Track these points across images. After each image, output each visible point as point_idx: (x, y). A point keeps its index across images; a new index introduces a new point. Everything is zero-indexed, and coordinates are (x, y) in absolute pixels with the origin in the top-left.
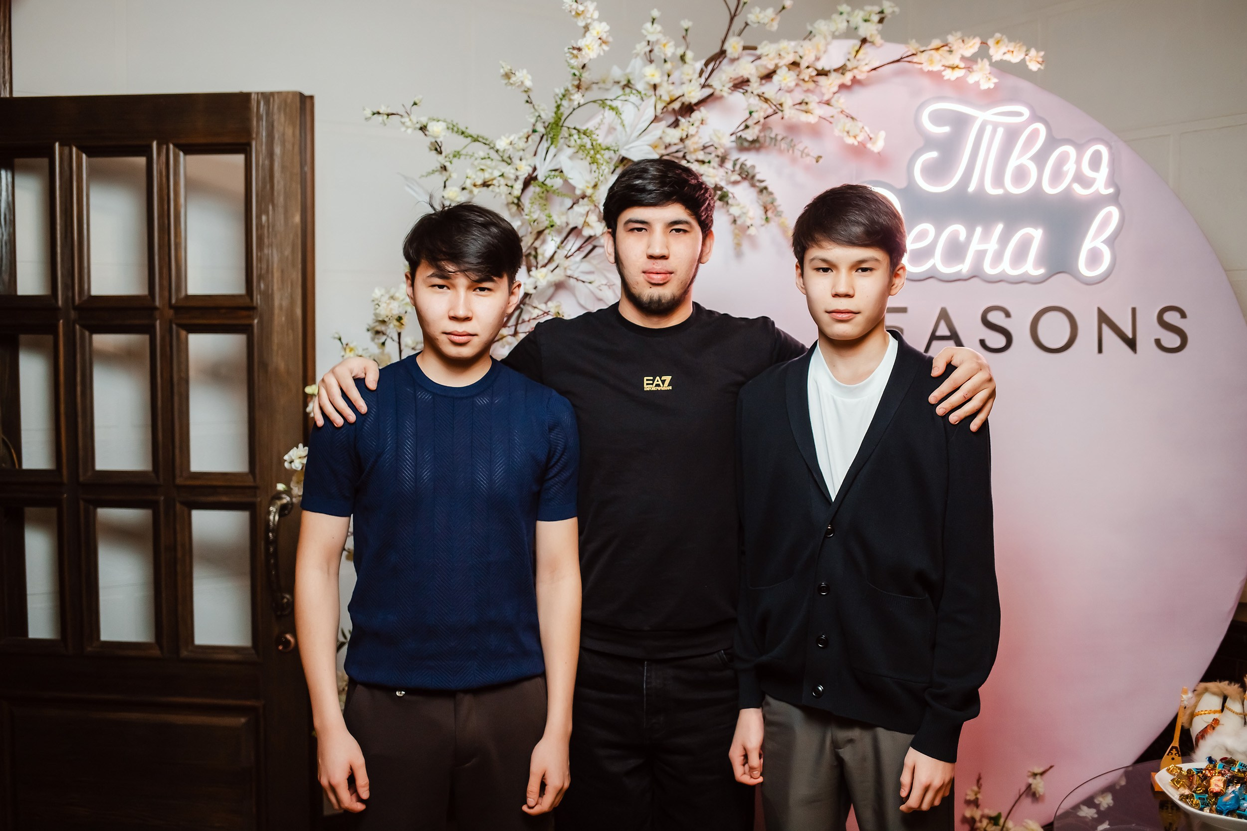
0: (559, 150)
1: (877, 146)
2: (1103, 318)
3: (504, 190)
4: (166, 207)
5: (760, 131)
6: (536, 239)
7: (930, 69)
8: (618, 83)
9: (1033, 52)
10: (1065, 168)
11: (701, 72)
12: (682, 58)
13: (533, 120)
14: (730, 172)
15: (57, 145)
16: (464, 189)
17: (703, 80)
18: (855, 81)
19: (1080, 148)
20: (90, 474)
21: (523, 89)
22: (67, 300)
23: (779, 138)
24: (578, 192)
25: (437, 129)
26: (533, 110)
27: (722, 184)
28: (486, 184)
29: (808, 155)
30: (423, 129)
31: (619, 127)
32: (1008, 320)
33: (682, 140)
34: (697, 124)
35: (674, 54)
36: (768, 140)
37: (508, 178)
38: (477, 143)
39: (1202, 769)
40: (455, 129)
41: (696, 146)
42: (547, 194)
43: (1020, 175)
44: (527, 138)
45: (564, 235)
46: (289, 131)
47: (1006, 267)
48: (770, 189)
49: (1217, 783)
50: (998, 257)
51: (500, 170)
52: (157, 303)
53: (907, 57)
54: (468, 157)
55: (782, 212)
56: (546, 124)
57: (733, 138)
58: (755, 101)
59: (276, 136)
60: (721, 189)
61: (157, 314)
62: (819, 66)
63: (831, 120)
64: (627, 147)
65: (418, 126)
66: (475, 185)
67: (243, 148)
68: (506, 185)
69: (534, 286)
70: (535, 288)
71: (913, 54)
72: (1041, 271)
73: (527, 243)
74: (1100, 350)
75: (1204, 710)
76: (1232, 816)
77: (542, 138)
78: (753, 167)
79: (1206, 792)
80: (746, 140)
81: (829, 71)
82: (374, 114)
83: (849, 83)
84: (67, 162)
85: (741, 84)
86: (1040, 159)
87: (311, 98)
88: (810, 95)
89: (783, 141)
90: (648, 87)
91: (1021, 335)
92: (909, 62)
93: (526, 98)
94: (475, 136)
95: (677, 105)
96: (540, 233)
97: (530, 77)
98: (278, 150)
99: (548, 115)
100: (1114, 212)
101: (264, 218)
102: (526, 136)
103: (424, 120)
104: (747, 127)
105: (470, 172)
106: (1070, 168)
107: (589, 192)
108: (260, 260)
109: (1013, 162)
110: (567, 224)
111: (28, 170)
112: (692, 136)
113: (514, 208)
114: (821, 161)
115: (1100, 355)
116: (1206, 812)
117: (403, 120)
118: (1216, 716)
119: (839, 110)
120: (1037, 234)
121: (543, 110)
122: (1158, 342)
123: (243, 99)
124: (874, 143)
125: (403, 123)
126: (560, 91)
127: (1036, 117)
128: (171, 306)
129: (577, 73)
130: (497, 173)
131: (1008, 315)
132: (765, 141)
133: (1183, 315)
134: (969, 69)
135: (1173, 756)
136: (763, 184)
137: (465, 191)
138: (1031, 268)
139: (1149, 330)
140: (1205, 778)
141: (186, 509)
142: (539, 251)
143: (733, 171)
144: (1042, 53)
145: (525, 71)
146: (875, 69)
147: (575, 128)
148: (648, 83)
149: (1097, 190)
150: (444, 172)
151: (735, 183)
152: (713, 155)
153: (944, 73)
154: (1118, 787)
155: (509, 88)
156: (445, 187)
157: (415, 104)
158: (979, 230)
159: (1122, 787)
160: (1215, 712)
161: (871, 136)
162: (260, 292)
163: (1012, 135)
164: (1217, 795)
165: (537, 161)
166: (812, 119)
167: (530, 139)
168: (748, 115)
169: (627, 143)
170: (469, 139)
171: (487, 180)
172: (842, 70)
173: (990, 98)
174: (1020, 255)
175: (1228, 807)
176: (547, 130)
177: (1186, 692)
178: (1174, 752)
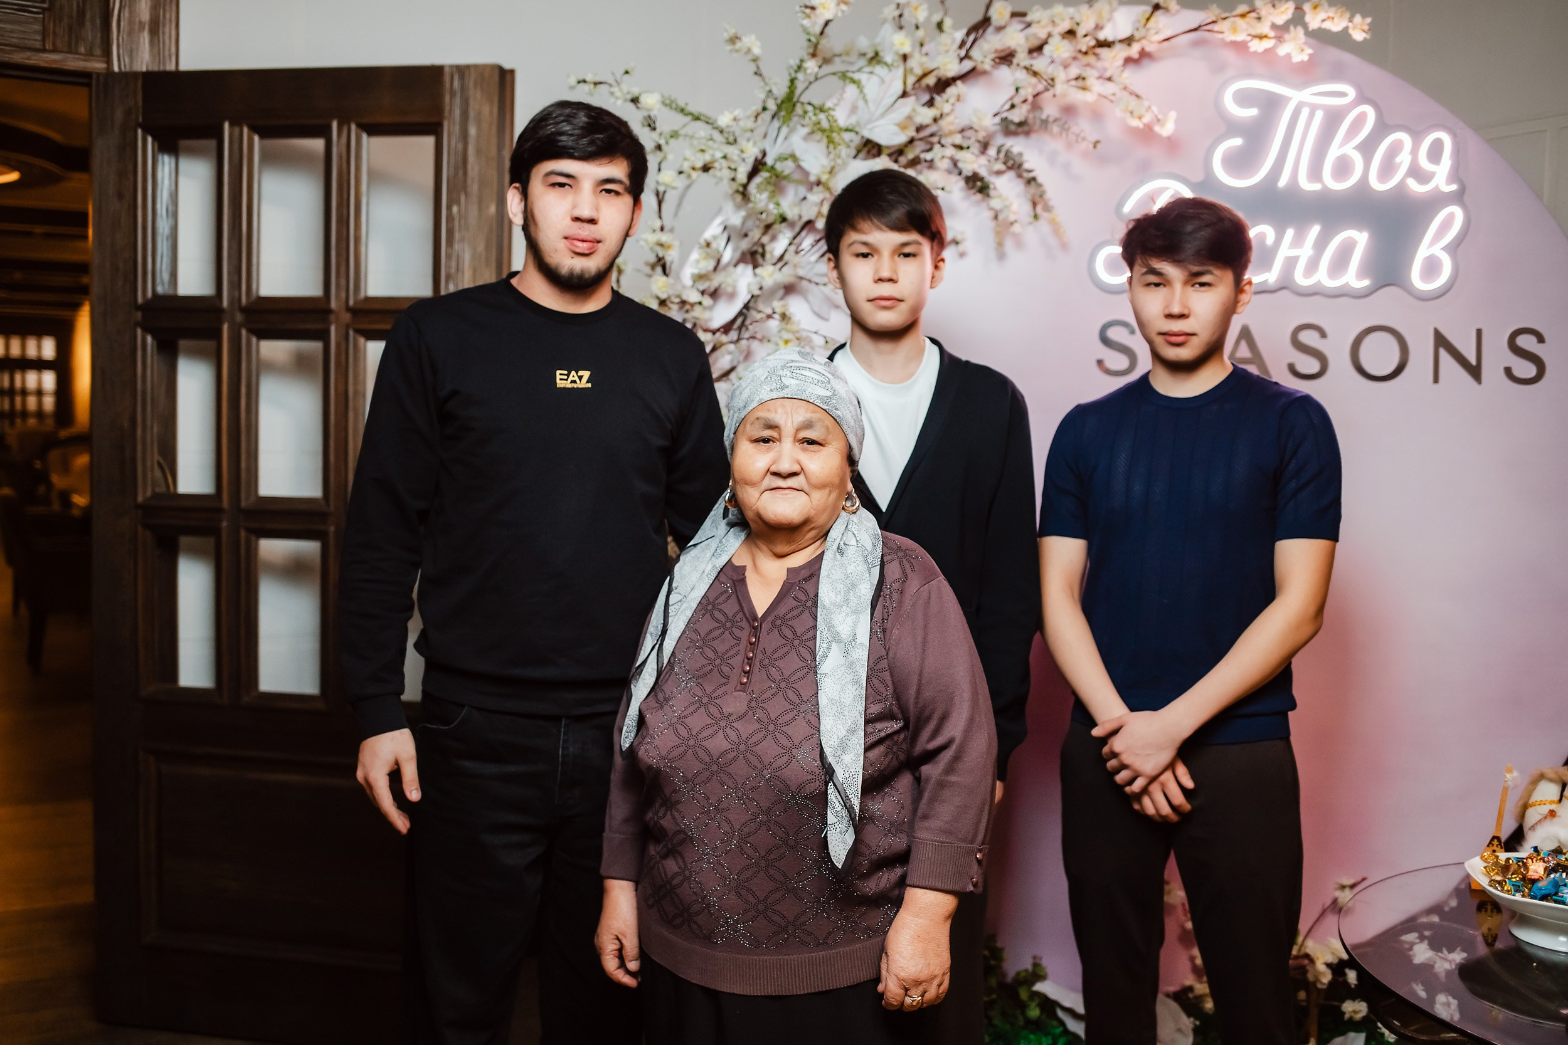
0: (792, 131)
1: (1167, 129)
2: (1441, 341)
3: (727, 174)
4: (345, 196)
5: (1029, 112)
6: (764, 233)
7: (1233, 38)
8: (864, 55)
9: (1358, 19)
10: (1398, 160)
11: (962, 44)
12: (940, 26)
13: (762, 96)
14: (992, 160)
15: (226, 125)
16: (681, 173)
17: (963, 53)
18: (1144, 54)
19: (1417, 136)
20: (253, 499)
21: (750, 57)
22: (235, 300)
23: (1051, 119)
24: (813, 178)
25: (651, 101)
26: (762, 84)
27: (983, 172)
28: (706, 168)
29: (1084, 139)
30: (635, 100)
31: (861, 103)
32: (1324, 341)
33: (935, 120)
34: (952, 100)
35: (928, 19)
36: (1038, 122)
37: (733, 161)
38: (698, 123)
39: (1524, 859)
40: (674, 106)
41: (952, 128)
42: (778, 182)
43: (1343, 168)
44: (756, 117)
45: (797, 229)
46: (486, 110)
47: (1323, 277)
48: (1040, 180)
49: (1537, 869)
50: (1313, 265)
51: (721, 151)
52: (333, 305)
53: (1206, 25)
54: (687, 138)
55: (1052, 207)
56: (779, 102)
57: (997, 119)
58: (1021, 75)
59: (472, 114)
60: (982, 179)
61: (332, 317)
62: (1102, 36)
63: (1112, 98)
64: (869, 126)
65: (629, 97)
66: (694, 169)
67: (432, 128)
68: (729, 168)
69: (758, 286)
70: (761, 288)
71: (1214, 22)
72: (1366, 283)
73: (753, 237)
74: (1436, 380)
75: (1539, 800)
76: (1547, 901)
77: (773, 117)
78: (1020, 154)
79: (1524, 879)
80: (1012, 122)
81: (1113, 43)
82: (579, 82)
83: (1136, 56)
84: (236, 143)
85: (1006, 58)
86: (1367, 148)
87: (512, 72)
88: (1088, 69)
89: (1056, 123)
90: (896, 58)
91: (1340, 361)
92: (1209, 31)
93: (754, 69)
94: (696, 114)
95: (931, 80)
96: (768, 227)
97: (758, 44)
98: (473, 131)
99: (781, 90)
100: (1457, 213)
101: (455, 209)
102: (755, 114)
103: (635, 91)
104: (1013, 106)
105: (688, 153)
106: (1404, 159)
107: (824, 178)
108: (448, 256)
109: (1334, 152)
110: (800, 217)
111: (193, 152)
112: (948, 114)
113: (739, 198)
114: (1099, 146)
115: (1436, 386)
116: (1518, 897)
117: (612, 90)
118: (1553, 807)
119: (1122, 86)
120: (1361, 238)
121: (775, 84)
122: (1508, 371)
123: (433, 74)
124: (1163, 125)
125: (612, 93)
126: (794, 62)
127: (1363, 98)
128: (348, 309)
129: (813, 39)
130: (719, 155)
131: (1323, 335)
132: (1035, 124)
133: (1541, 339)
134: (1279, 39)
135: (1495, 848)
136: (1031, 175)
137: (682, 176)
138: (1353, 278)
139: (1497, 357)
140: (1525, 866)
142: (768, 248)
143: (997, 159)
144: (1369, 20)
145: (753, 37)
146: (1167, 40)
147: (809, 104)
148: (897, 53)
149: (1437, 187)
150: (658, 153)
151: (999, 173)
152: (973, 140)
153: (1250, 44)
154: (1447, 909)
155: (735, 55)
156: (659, 170)
157: (627, 72)
158: (1290, 233)
159: (1452, 909)
160: (1552, 802)
161: (1160, 117)
163: (1333, 119)
164: (1534, 881)
165: (767, 145)
166: (1089, 97)
167: (759, 118)
168: (1013, 91)
169: (870, 121)
170: (689, 118)
171: (707, 162)
172: (1129, 41)
173: (1305, 74)
174: (1340, 263)
175: (1543, 892)
176: (779, 107)
177: (1510, 771)
178: (1495, 842)
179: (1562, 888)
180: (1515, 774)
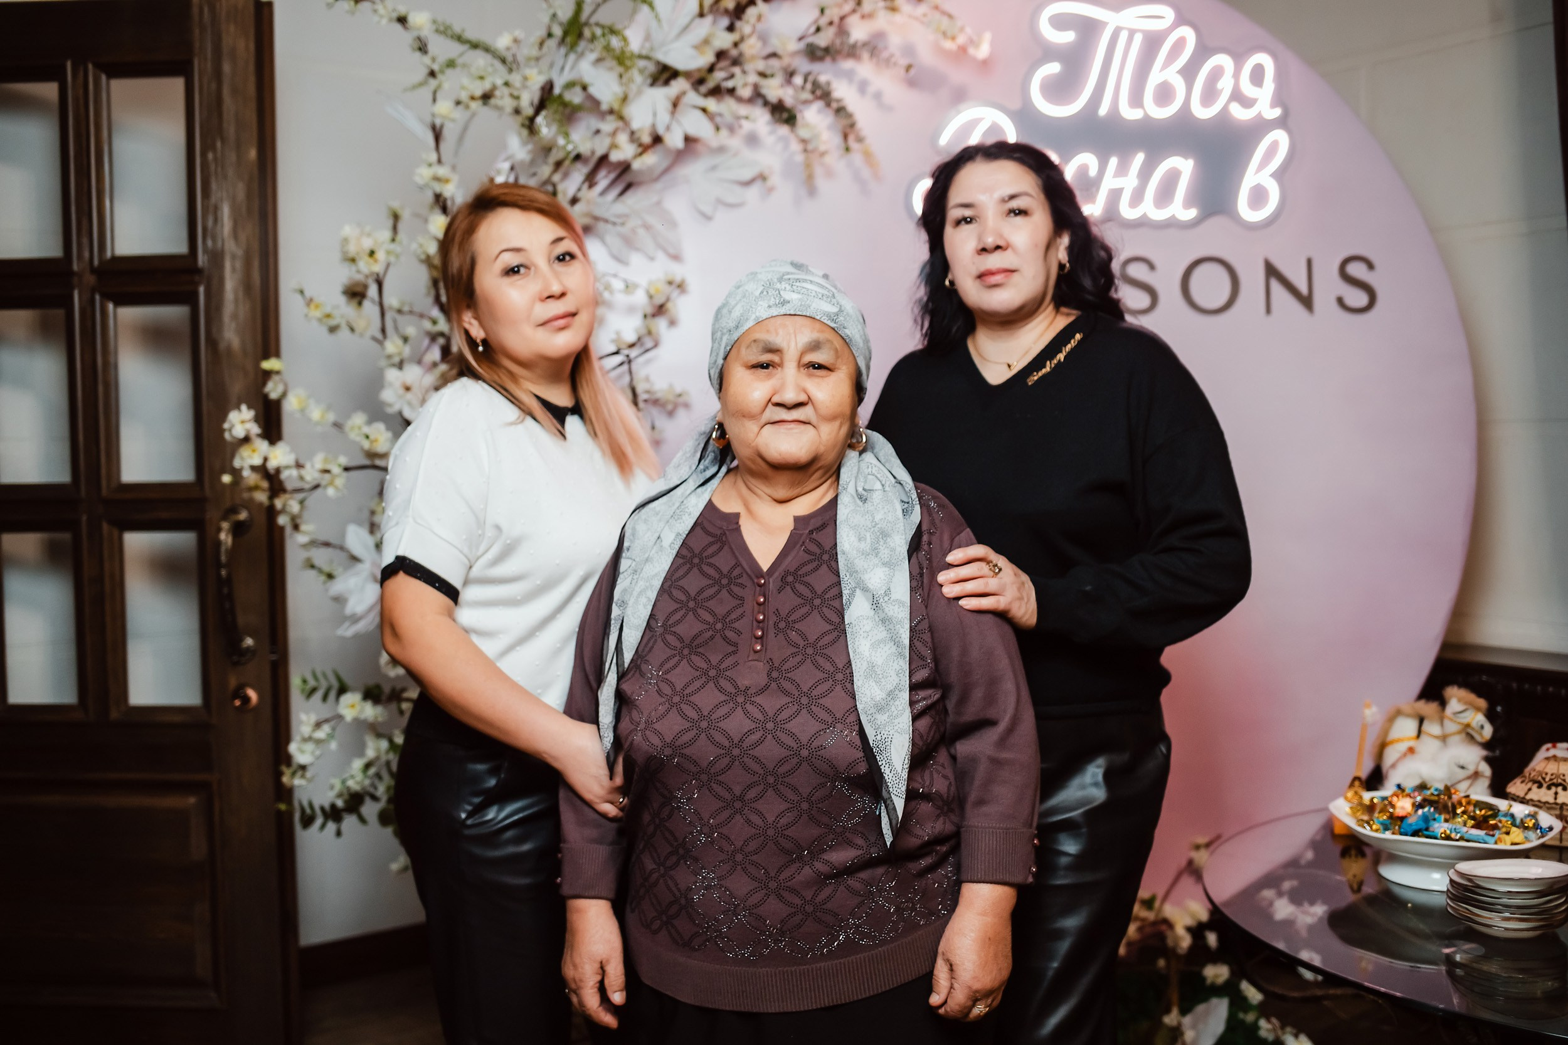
0: (581, 55)
1: (983, 51)
2: (1271, 271)
3: (510, 104)
5: (835, 36)
6: (554, 172)
10: (1220, 85)
13: (546, 19)
14: (799, 88)
16: (458, 103)
19: (1239, 58)
23: (859, 45)
24: (604, 107)
25: (420, 19)
27: (789, 101)
29: (895, 63)
30: (402, 20)
31: (654, 26)
32: (1152, 273)
33: (737, 45)
34: (752, 22)
36: (845, 48)
37: (517, 90)
38: (477, 52)
39: (1388, 797)
40: (449, 32)
41: (755, 53)
42: (569, 114)
43: (1164, 94)
44: (541, 44)
45: (591, 167)
46: (241, 44)
47: (1149, 209)
48: (850, 109)
50: (1137, 197)
51: (502, 78)
52: (75, 267)
54: (465, 67)
55: (865, 138)
56: (565, 26)
57: (803, 44)
59: (225, 51)
60: (788, 109)
61: (75, 280)
63: (923, 19)
64: (665, 49)
65: (395, 15)
66: (472, 98)
67: (181, 67)
68: (512, 97)
72: (1192, 214)
74: (1268, 310)
75: (1396, 737)
76: (1420, 836)
77: (560, 43)
78: (828, 84)
79: (1392, 817)
80: (818, 48)
89: (865, 49)
91: (1170, 294)
94: (475, 42)
95: (729, 4)
96: (559, 165)
98: (227, 68)
99: (566, 13)
100: (1280, 137)
101: (210, 156)
102: (539, 41)
103: (403, 10)
104: (818, 30)
105: (466, 81)
106: (1225, 85)
107: (617, 105)
108: (205, 208)
109: (1155, 77)
112: (749, 39)
113: (525, 132)
114: (912, 70)
115: (1269, 317)
116: (1387, 835)
117: (375, 7)
118: (1412, 743)
120: (1184, 166)
121: (560, 6)
122: (1340, 301)
123: (183, 8)
124: (977, 47)
125: (375, 11)
128: (93, 271)
130: (499, 82)
131: (1151, 267)
132: (841, 49)
133: (1370, 266)
135: (1357, 788)
136: (840, 105)
137: (460, 107)
138: (1180, 210)
139: (1328, 286)
140: (1391, 804)
141: (116, 533)
143: (803, 88)
147: (598, 26)
149: (1259, 114)
150: (432, 80)
151: (806, 103)
152: (777, 67)
156: (434, 101)
158: (1113, 161)
160: (1409, 739)
161: (974, 38)
162: (205, 251)
163: (1153, 42)
164: (1402, 819)
165: (554, 73)
167: (545, 46)
168: (818, 13)
169: (664, 44)
170: (466, 47)
171: (487, 90)
174: (1165, 195)
175: (1415, 828)
176: (566, 33)
177: (1368, 706)
178: (1357, 783)
179: (1432, 822)
180: (1374, 709)
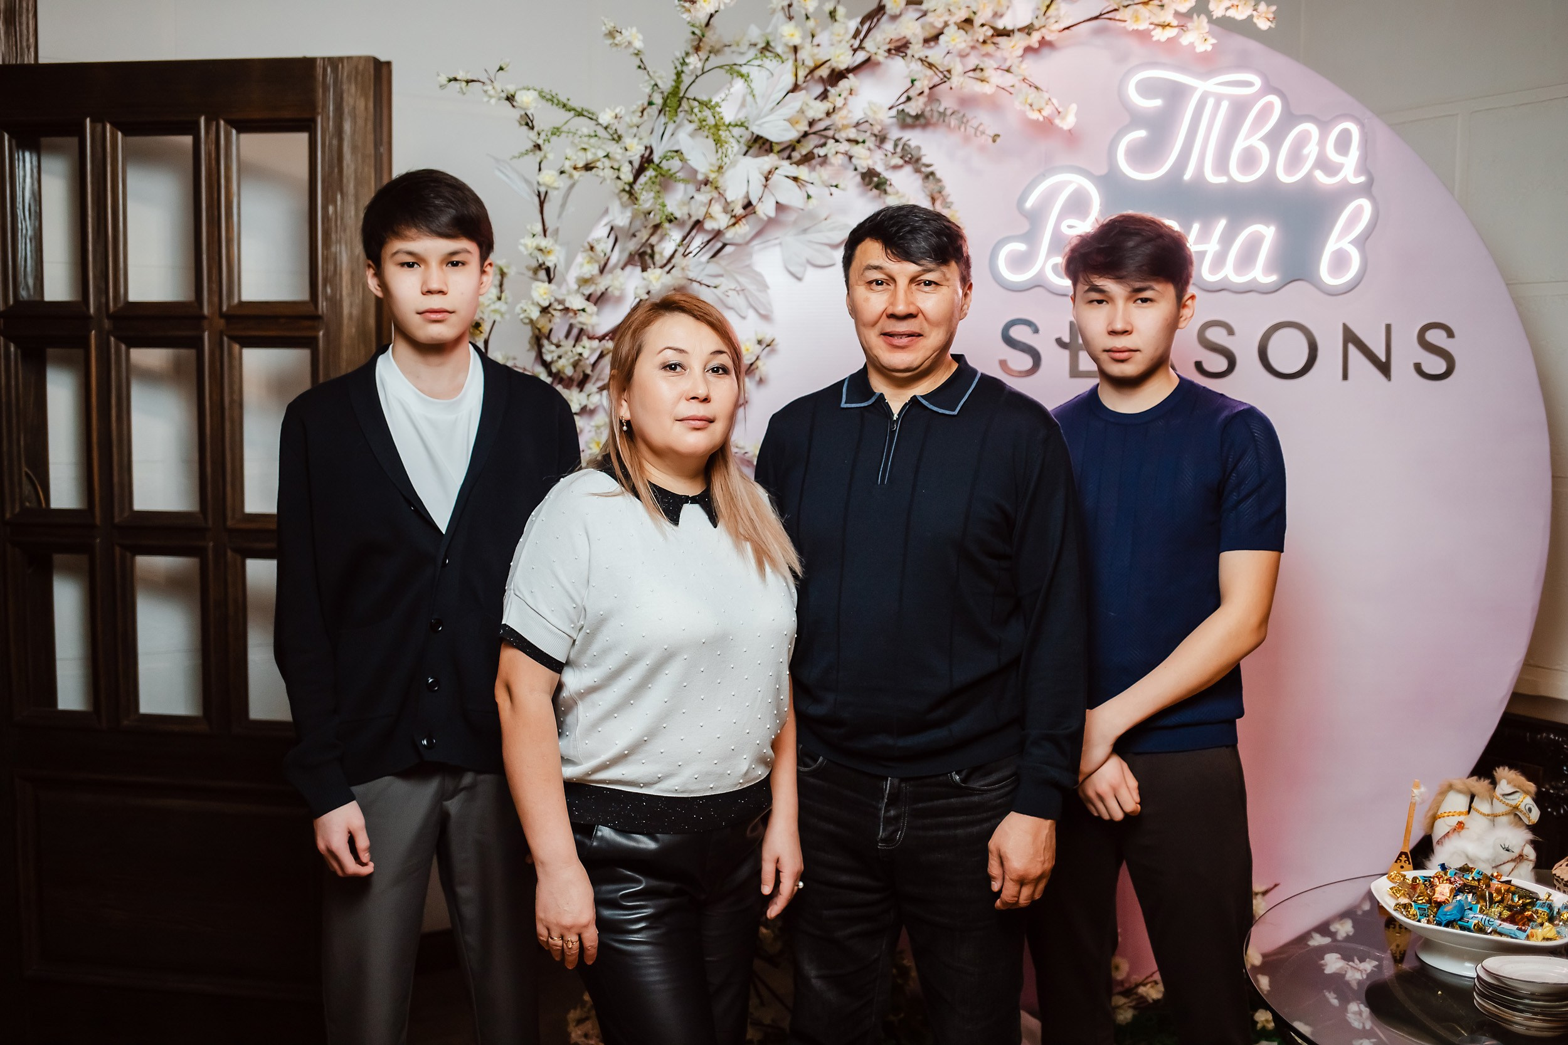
0: (679, 126)
1: (1068, 122)
2: (1350, 337)
3: (609, 174)
4: (216, 196)
5: (926, 104)
6: (652, 234)
7: (1135, 27)
8: (755, 45)
9: (1262, 7)
10: (1305, 151)
11: (857, 33)
12: (832, 14)
13: (648, 90)
14: (889, 154)
15: (88, 120)
16: (562, 172)
17: (856, 43)
18: (1043, 43)
19: (1324, 126)
20: (126, 514)
21: (631, 50)
22: (102, 306)
23: (949, 112)
24: (700, 177)
25: (526, 99)
26: (647, 77)
27: (879, 168)
28: (588, 167)
29: (983, 133)
30: (510, 99)
31: (749, 98)
32: (1231, 338)
33: (828, 114)
34: (844, 94)
35: (819, 9)
36: (936, 115)
37: (615, 160)
38: (581, 118)
39: (1430, 877)
40: (556, 101)
41: (845, 122)
42: (665, 181)
43: (1249, 159)
44: (642, 112)
45: (687, 229)
46: (361, 104)
47: (1229, 273)
48: (938, 175)
49: (1443, 891)
50: (1219, 261)
51: (604, 150)
52: (206, 311)
53: (1108, 12)
54: (570, 135)
55: (952, 203)
56: (666, 94)
57: (894, 112)
58: (917, 67)
59: (346, 110)
60: (878, 175)
61: (205, 323)
62: (1000, 24)
63: (1011, 90)
64: (758, 122)
65: (504, 95)
66: (575, 168)
67: (304, 123)
68: (612, 167)
69: (647, 291)
70: (648, 293)
71: (1116, 10)
72: (1273, 278)
73: (642, 238)
74: (1345, 377)
75: (1447, 811)
76: (1453, 927)
77: (660, 112)
78: (919, 148)
79: (1430, 901)
80: (909, 115)
81: (1013, 31)
82: (450, 81)
83: (1036, 45)
84: (100, 140)
85: (900, 48)
86: (1274, 139)
87: (388, 64)
88: (986, 59)
89: (953, 116)
90: (787, 50)
91: (1248, 358)
92: (1110, 19)
93: (638, 63)
94: (580, 110)
95: (824, 72)
96: (657, 227)
97: (640, 37)
98: (347, 127)
99: (667, 84)
100: (1366, 204)
101: (331, 209)
102: (641, 109)
103: (511, 89)
104: (909, 99)
105: (569, 152)
106: (1311, 151)
107: (712, 176)
108: (326, 260)
109: (1241, 143)
110: (690, 216)
111: (55, 150)
112: (840, 109)
113: (626, 196)
114: (998, 140)
115: (1345, 382)
116: (1424, 924)
117: (485, 88)
118: (1462, 818)
119: (1021, 78)
120: (1268, 233)
121: (661, 78)
122: (1418, 368)
123: (308, 64)
124: (1063, 118)
125: (486, 92)
126: (679, 54)
127: (1269, 88)
128: (222, 315)
129: (697, 31)
130: (601, 154)
131: (1231, 332)
132: (932, 116)
133: (1450, 334)
134: (1182, 27)
135: (1403, 864)
136: (929, 170)
137: (564, 176)
138: (1261, 274)
139: (1407, 351)
140: (1433, 886)
141: (239, 558)
142: (656, 249)
143: (894, 154)
144: (1274, 8)
145: (634, 30)
146: (1068, 28)
147: (695, 99)
148: (786, 45)
149: (1345, 179)
150: (538, 152)
151: (896, 167)
152: (868, 134)
153: (1153, 33)
154: (1360, 913)
155: (614, 49)
156: (540, 170)
157: (501, 69)
158: (1196, 227)
159: (1365, 913)
160: (1460, 814)
161: (1060, 110)
162: (327, 298)
163: (1239, 109)
164: (1439, 905)
165: (654, 142)
166: (987, 89)
167: (645, 113)
168: (910, 84)
169: (758, 117)
170: (572, 113)
171: (589, 162)
172: (1028, 30)
173: (1207, 64)
174: (1247, 258)
175: (1449, 918)
176: (665, 100)
177: (1417, 786)
178: (1403, 858)
179: (1468, 911)
180: (1423, 789)
